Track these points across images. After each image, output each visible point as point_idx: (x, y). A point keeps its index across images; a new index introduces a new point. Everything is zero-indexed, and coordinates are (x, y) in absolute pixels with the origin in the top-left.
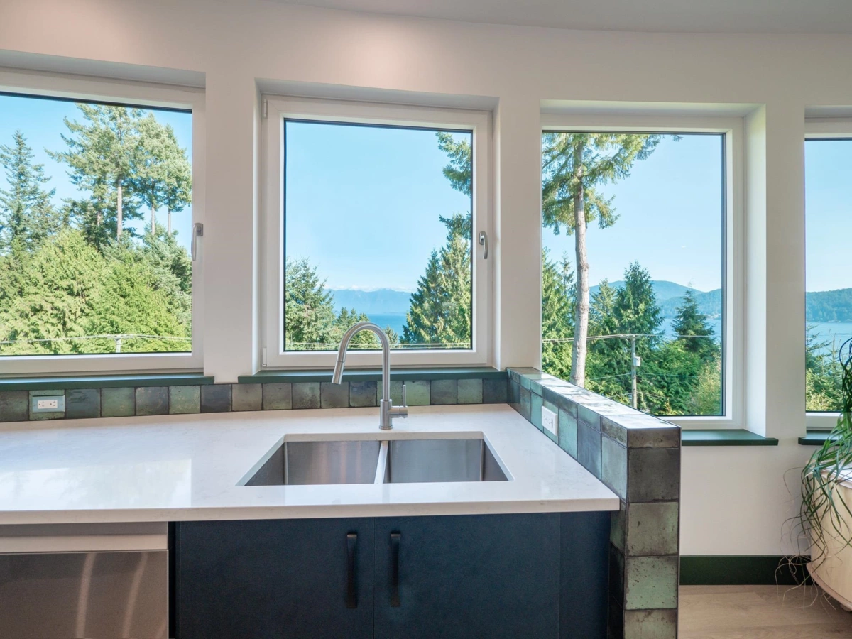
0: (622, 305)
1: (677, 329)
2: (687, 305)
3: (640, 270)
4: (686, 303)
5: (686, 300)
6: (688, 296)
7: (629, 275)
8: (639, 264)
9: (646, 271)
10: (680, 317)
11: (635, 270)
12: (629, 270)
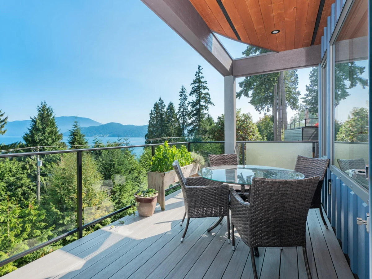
0: (35, 129)
1: (70, 143)
2: (75, 129)
3: (47, 107)
4: (75, 127)
5: (74, 126)
6: (75, 124)
7: (40, 109)
8: (47, 103)
9: (51, 108)
10: (72, 135)
11: (44, 106)
12: (40, 106)
